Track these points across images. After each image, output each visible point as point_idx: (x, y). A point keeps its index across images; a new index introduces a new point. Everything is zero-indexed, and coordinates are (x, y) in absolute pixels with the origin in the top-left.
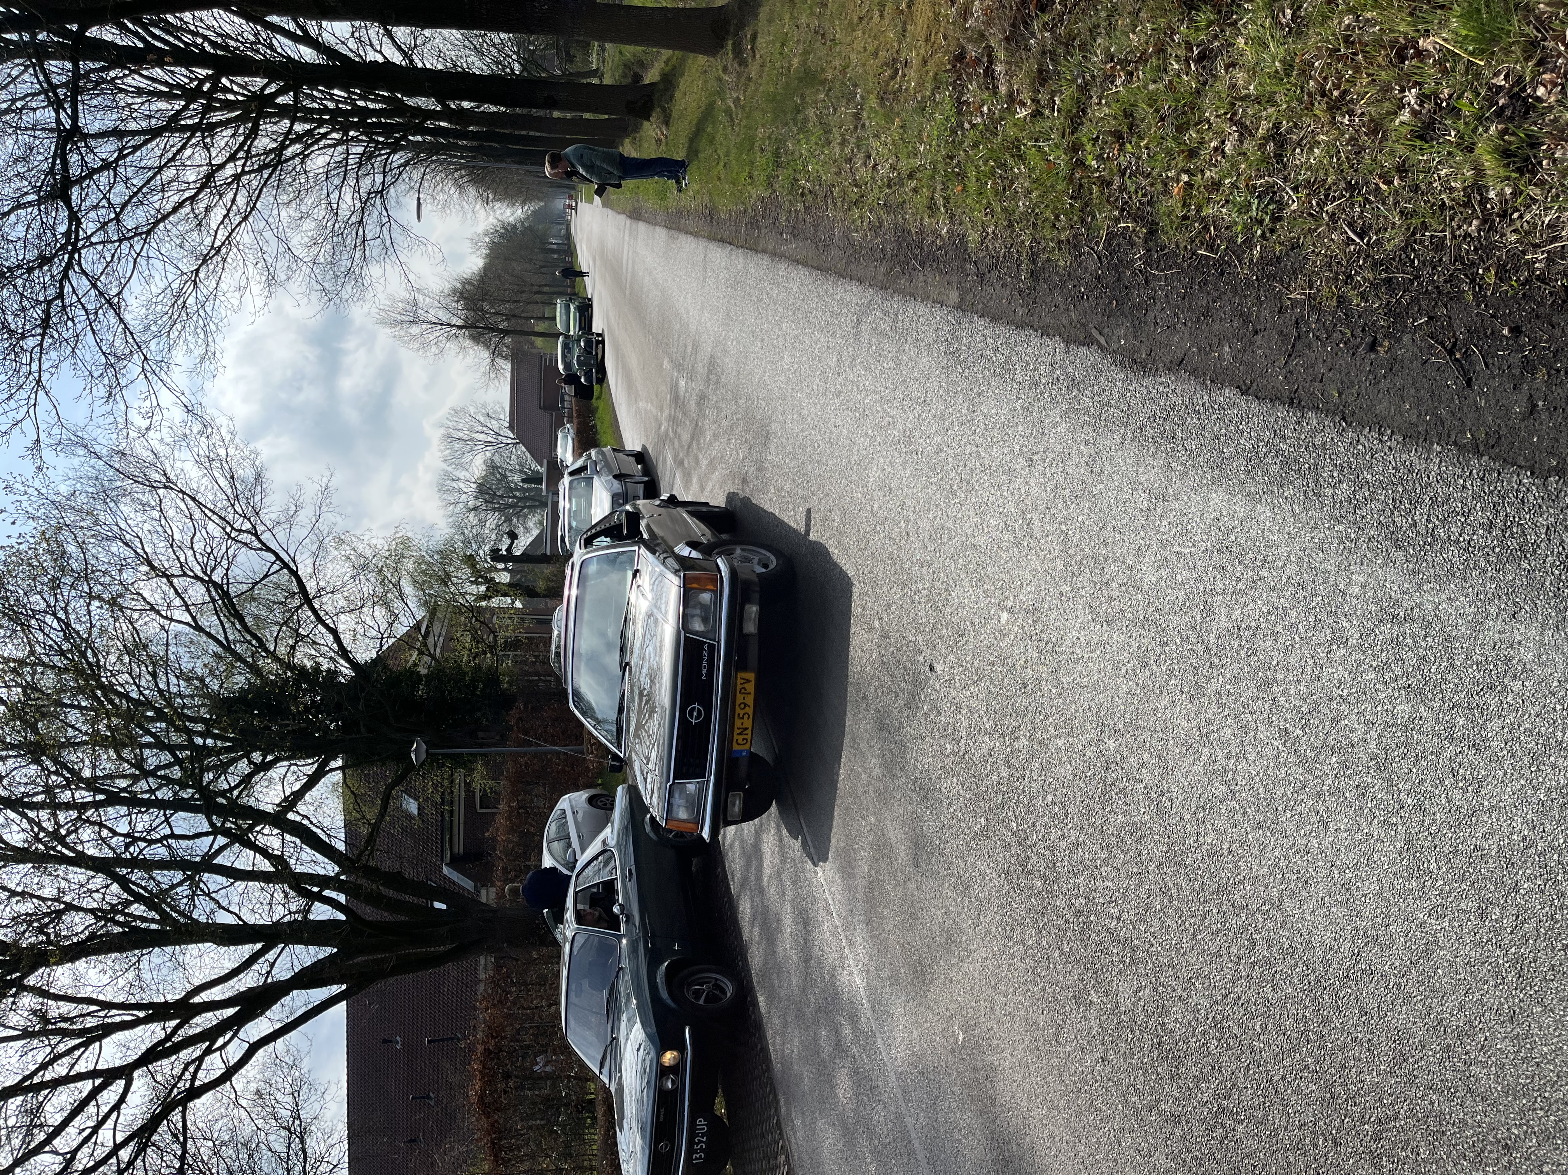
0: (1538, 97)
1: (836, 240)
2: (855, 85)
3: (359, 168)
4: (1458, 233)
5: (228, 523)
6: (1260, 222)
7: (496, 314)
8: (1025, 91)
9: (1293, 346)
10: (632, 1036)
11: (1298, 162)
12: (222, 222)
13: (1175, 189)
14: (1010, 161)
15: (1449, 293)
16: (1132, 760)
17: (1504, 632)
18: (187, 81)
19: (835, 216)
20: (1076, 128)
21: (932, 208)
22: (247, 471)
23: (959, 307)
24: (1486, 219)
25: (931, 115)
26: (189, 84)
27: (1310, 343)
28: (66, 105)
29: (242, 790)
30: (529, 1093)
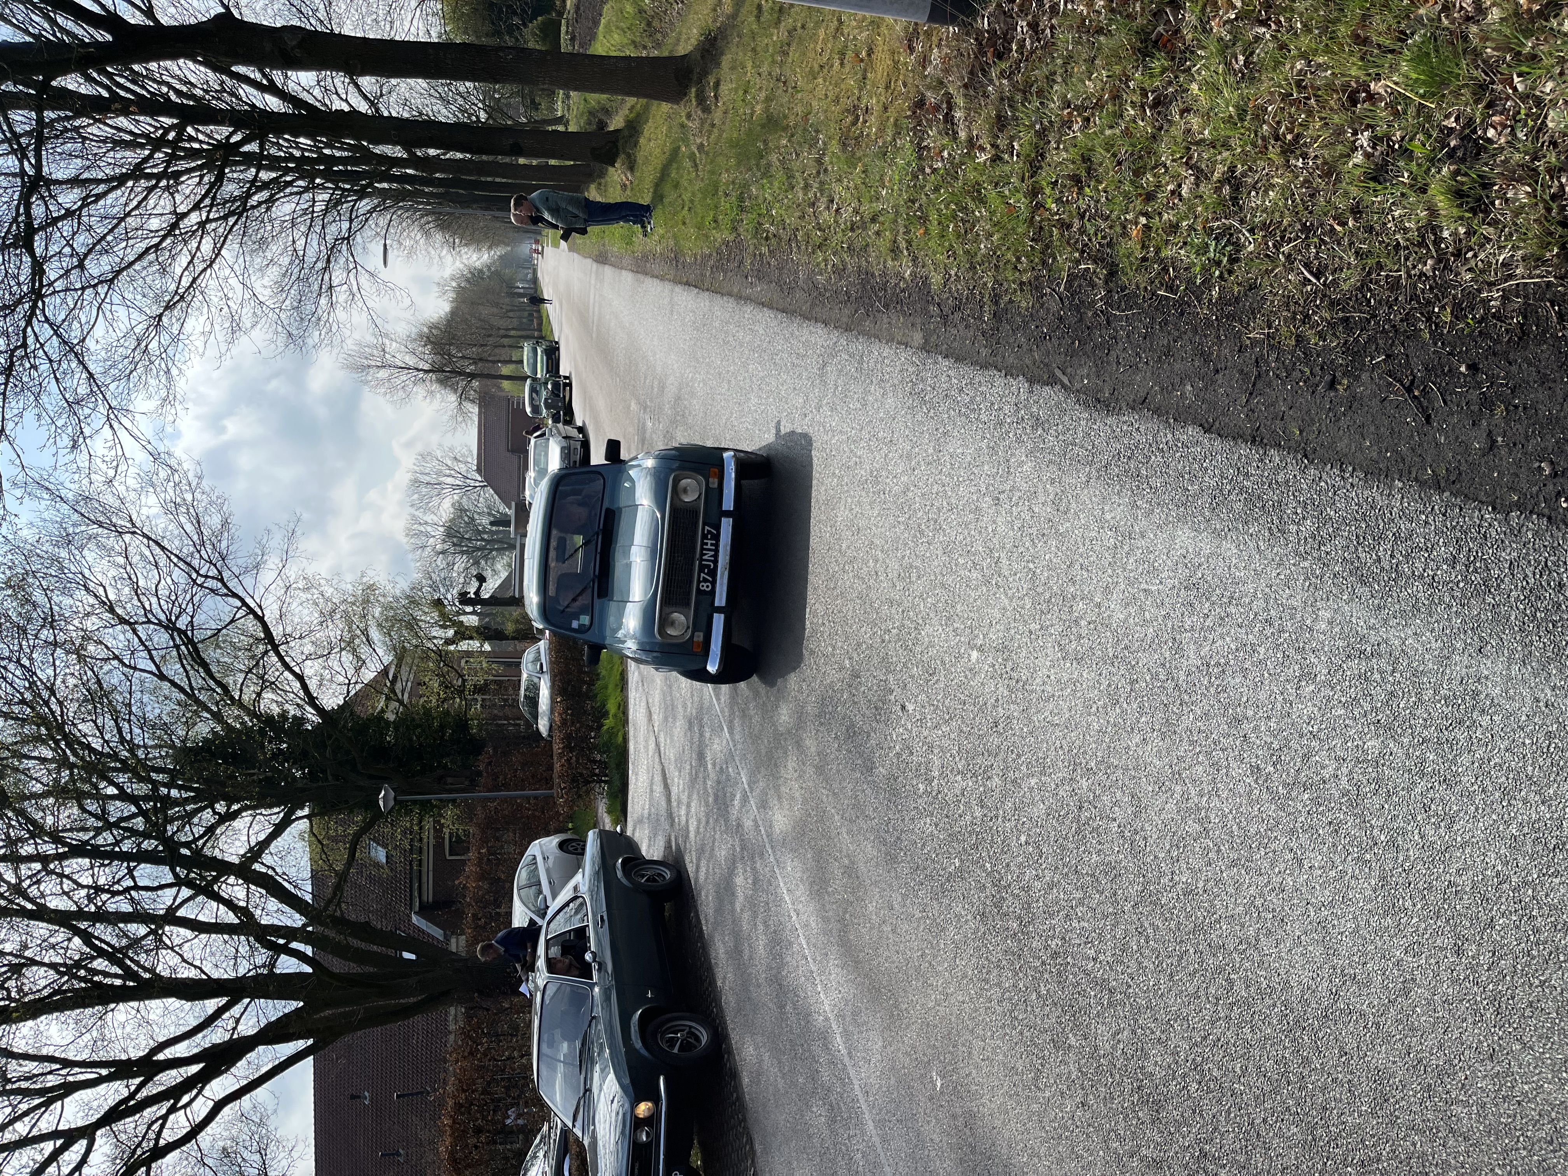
0: (1489, 139)
1: (800, 283)
2: (817, 131)
3: (325, 215)
4: (1413, 272)
5: (194, 569)
6: (1218, 263)
7: (463, 357)
8: (984, 136)
9: (1254, 385)
10: (605, 1088)
11: (1253, 205)
12: (186, 269)
13: (1134, 232)
14: (971, 205)
15: (1406, 331)
16: (1105, 798)
17: (1471, 667)
18: (152, 130)
19: (799, 259)
20: (1036, 172)
21: (895, 251)
22: (214, 517)
23: (923, 348)
24: (1441, 258)
25: (892, 160)
26: (154, 133)
27: (1270, 382)
28: (31, 155)
29: (207, 841)
30: (501, 1147)
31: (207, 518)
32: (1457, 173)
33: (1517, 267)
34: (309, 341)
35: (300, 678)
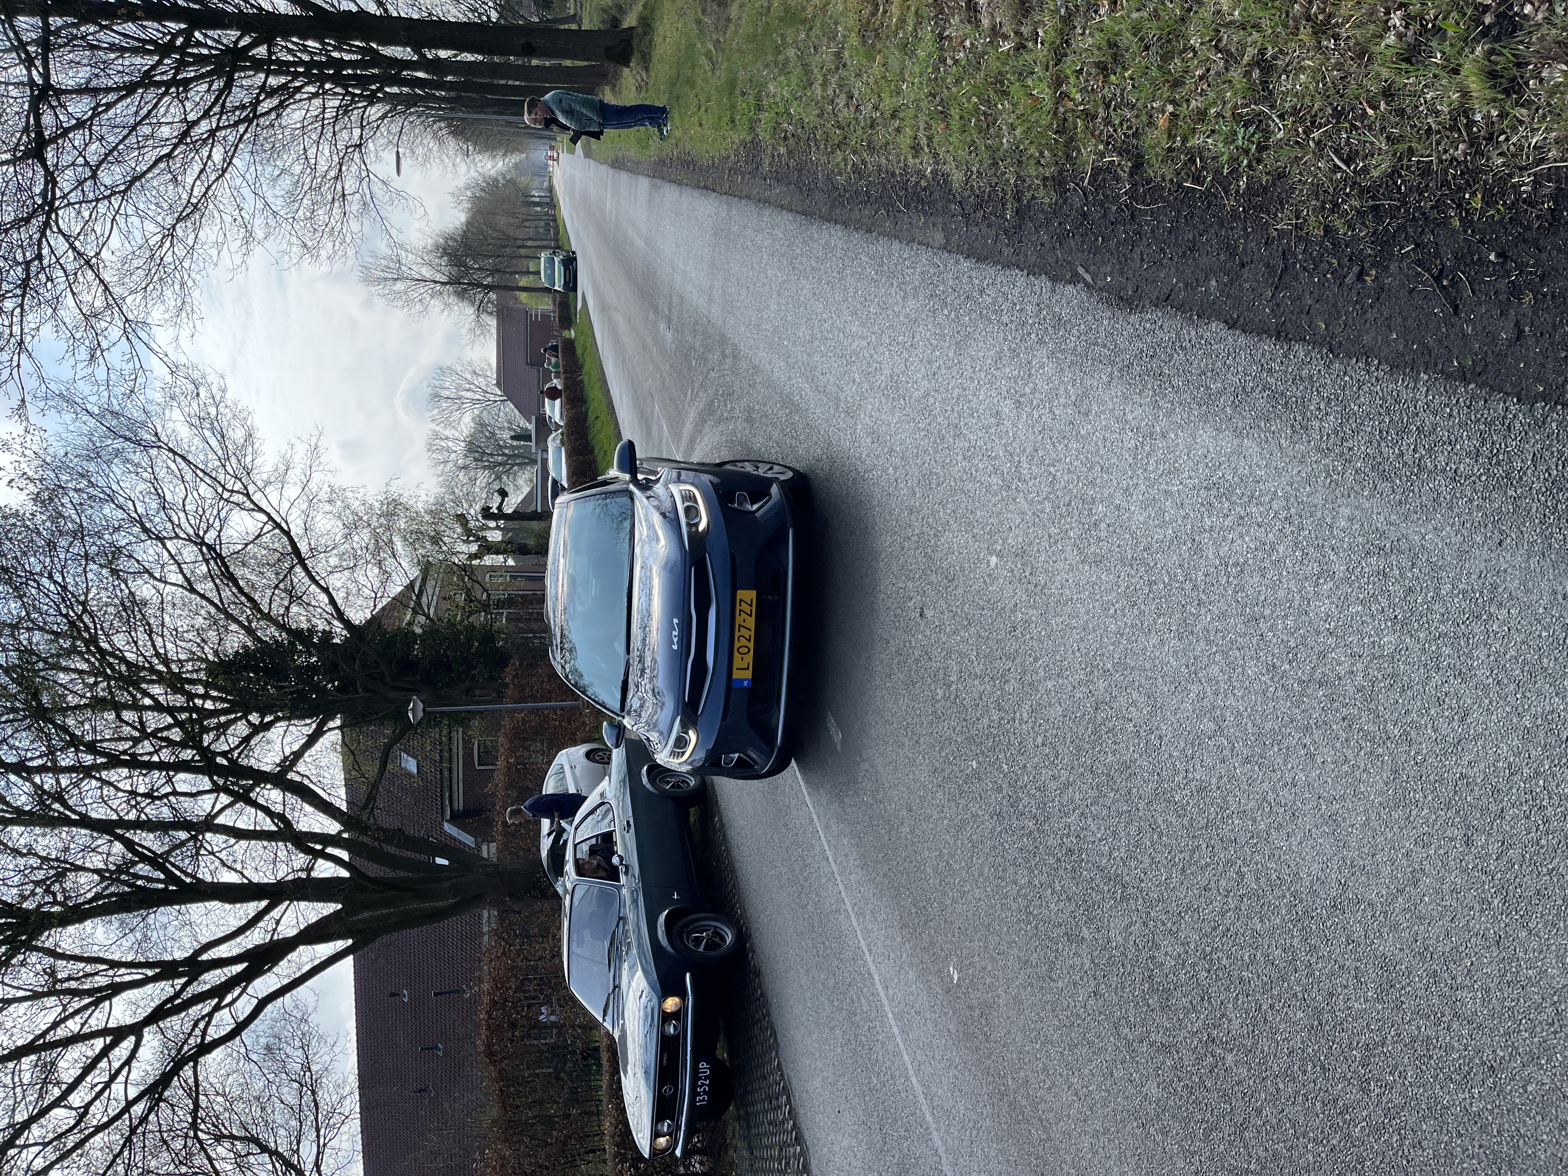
0: (1526, 15)
1: (820, 184)
2: (836, 23)
3: (336, 121)
4: (1444, 157)
5: (219, 483)
6: (1247, 152)
7: (480, 269)
8: (1007, 23)
9: (1280, 279)
10: (634, 984)
11: (1283, 89)
12: (198, 177)
13: (1162, 121)
14: (994, 97)
15: (1437, 219)
16: (1121, 699)
17: (1490, 560)
18: (159, 35)
19: (819, 160)
20: (1060, 60)
21: (916, 149)
22: (237, 431)
23: (945, 248)
24: (1473, 142)
25: (913, 52)
26: (161, 38)
27: (1297, 274)
28: (38, 63)
29: (242, 751)
30: (535, 1042)
31: (231, 433)
32: (1492, 52)
33: (1549, 150)
34: (324, 254)
35: (326, 590)
